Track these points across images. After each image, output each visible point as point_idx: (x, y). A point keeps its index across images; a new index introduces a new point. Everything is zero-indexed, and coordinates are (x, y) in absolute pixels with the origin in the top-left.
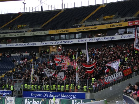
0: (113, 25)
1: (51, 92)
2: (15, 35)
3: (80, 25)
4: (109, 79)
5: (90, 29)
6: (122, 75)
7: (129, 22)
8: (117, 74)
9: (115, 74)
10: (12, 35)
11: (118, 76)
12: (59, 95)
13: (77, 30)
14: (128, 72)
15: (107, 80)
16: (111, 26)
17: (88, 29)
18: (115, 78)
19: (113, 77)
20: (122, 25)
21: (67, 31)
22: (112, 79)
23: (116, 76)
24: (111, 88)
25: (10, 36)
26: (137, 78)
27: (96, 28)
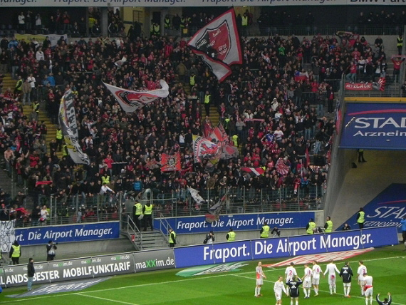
1: (230, 216)
12: (252, 220)
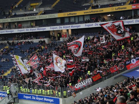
0: (118, 8)
1: (37, 96)
2: (26, 19)
3: (90, 4)
4: (79, 85)
5: (96, 11)
6: (91, 81)
7: (132, 5)
8: (87, 81)
9: (85, 80)
10: (23, 19)
11: (87, 82)
12: (43, 98)
13: (85, 13)
14: (97, 77)
15: (77, 87)
16: (116, 9)
17: (94, 12)
18: (85, 84)
19: (82, 83)
20: (126, 8)
21: (75, 14)
22: (82, 85)
23: (85, 82)
24: (81, 93)
25: (21, 19)
26: (106, 82)
27: (102, 11)
